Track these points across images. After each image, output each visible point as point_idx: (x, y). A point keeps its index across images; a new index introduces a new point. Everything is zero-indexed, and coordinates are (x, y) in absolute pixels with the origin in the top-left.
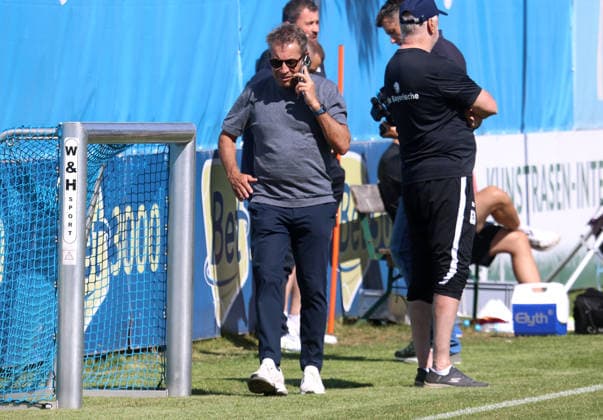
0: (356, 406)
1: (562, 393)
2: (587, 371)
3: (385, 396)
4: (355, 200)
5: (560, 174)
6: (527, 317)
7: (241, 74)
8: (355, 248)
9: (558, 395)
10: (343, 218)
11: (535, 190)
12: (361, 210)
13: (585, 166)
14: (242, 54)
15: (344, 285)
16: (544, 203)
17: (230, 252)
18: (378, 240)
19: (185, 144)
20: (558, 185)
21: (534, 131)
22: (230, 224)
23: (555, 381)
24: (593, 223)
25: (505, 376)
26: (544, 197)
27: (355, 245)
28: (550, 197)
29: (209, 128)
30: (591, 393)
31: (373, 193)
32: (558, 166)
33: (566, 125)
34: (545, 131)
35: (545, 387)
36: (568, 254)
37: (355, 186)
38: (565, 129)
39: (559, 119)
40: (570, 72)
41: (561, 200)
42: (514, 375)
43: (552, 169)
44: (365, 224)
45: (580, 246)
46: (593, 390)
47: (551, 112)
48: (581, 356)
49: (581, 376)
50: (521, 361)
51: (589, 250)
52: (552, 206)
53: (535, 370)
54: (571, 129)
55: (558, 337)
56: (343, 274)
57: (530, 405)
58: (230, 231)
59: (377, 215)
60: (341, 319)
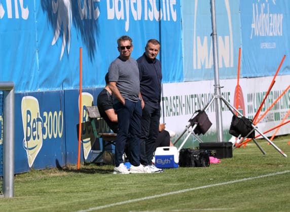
0: (83, 200)
1: (171, 193)
2: (184, 183)
3: (96, 196)
4: (88, 113)
5: (178, 100)
6: (162, 161)
7: (38, 60)
8: (89, 133)
9: (169, 194)
10: (83, 121)
11: (167, 107)
12: (91, 117)
13: (189, 97)
14: (38, 52)
15: (84, 148)
16: (171, 113)
17: (34, 135)
18: (99, 129)
19: (9, 91)
20: (177, 105)
21: (166, 82)
22: (34, 124)
23: (169, 188)
24: (191, 121)
25: (149, 186)
26: (171, 110)
27: (89, 132)
28: (174, 110)
29: (24, 83)
30: (183, 193)
31: (96, 109)
32: (177, 97)
33: (180, 80)
34: (171, 82)
35: (164, 191)
36: (181, 133)
37: (88, 107)
38: (180, 82)
39: (177, 78)
40: (181, 57)
41: (178, 111)
42: (152, 186)
43: (174, 98)
44: (93, 123)
45: (186, 130)
46: (184, 191)
47: (173, 75)
48: (183, 177)
49: (181, 185)
50: (157, 180)
51: (189, 132)
52: (175, 114)
53: (162, 183)
54: (182, 81)
55: (175, 169)
56: (84, 144)
57: (156, 198)
58: (34, 127)
59: (98, 119)
60: (83, 163)
